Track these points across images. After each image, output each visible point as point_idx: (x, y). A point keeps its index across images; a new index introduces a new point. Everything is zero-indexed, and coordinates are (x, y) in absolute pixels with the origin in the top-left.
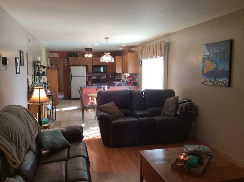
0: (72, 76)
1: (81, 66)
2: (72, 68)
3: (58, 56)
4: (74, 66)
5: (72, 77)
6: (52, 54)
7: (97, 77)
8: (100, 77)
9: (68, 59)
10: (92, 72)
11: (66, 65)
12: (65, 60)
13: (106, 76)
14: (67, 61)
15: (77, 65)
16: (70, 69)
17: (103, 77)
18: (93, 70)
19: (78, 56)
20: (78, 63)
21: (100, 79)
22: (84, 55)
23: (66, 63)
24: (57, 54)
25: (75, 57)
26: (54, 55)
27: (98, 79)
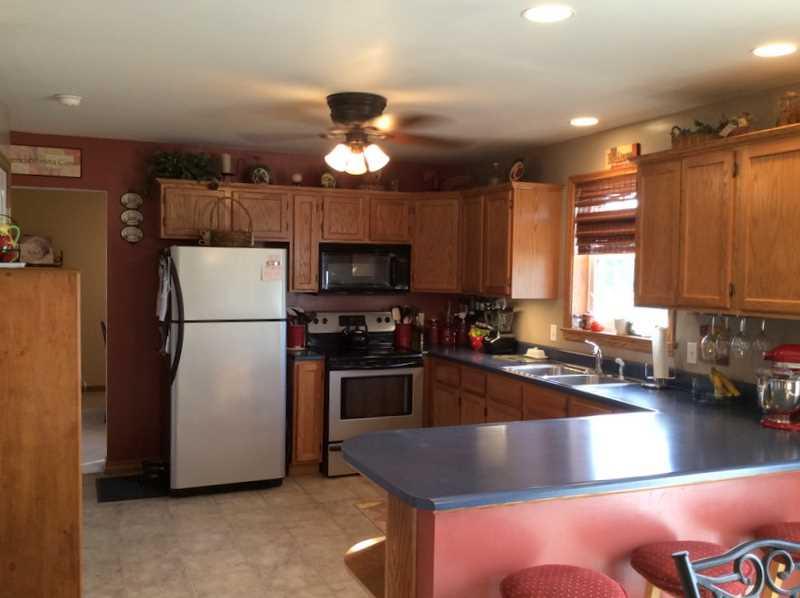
0: (187, 317)
1: (246, 244)
2: (184, 255)
3: (76, 172)
4: (194, 241)
5: (187, 326)
6: (25, 151)
7: (343, 321)
8: (361, 321)
9: (152, 194)
11: (130, 234)
12: (125, 198)
13: (396, 314)
14: (137, 209)
15: (219, 240)
16: (171, 268)
17: (379, 320)
19: (225, 175)
20: (227, 222)
21: (365, 334)
22: (263, 171)
23: (130, 223)
24: (68, 154)
25: (203, 182)
26: (44, 161)
27: (353, 334)
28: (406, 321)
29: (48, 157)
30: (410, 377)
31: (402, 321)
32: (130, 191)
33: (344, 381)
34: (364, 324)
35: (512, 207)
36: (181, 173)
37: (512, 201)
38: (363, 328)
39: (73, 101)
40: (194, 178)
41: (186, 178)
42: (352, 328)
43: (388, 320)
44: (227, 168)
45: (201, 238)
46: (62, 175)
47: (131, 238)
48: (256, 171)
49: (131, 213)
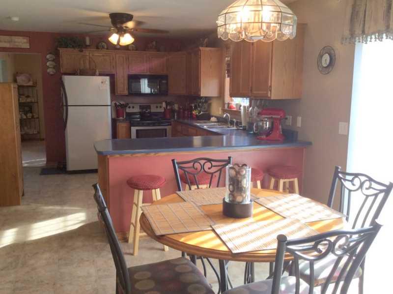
0: (69, 104)
1: (94, 74)
2: (68, 80)
3: (27, 46)
4: (74, 73)
7: (141, 107)
8: (149, 107)
9: (57, 55)
10: (126, 92)
11: (51, 71)
12: (48, 56)
13: (164, 105)
14: (53, 60)
15: (83, 73)
16: (62, 84)
17: (157, 107)
18: (129, 88)
19: (87, 46)
20: (88, 66)
21: (150, 113)
22: (103, 44)
23: (50, 67)
24: (24, 39)
25: (76, 49)
26: (15, 42)
27: (145, 113)
28: (168, 108)
29: (16, 40)
30: (166, 129)
31: (167, 107)
32: (50, 53)
33: (137, 131)
34: (150, 108)
35: (200, 58)
36: (68, 46)
37: (200, 55)
38: (149, 110)
39: (16, 19)
40: (73, 47)
41: (70, 47)
42: (144, 110)
43: (161, 107)
44: (88, 43)
45: (77, 72)
46: (22, 47)
47: (51, 73)
48: (100, 44)
49: (51, 62)
